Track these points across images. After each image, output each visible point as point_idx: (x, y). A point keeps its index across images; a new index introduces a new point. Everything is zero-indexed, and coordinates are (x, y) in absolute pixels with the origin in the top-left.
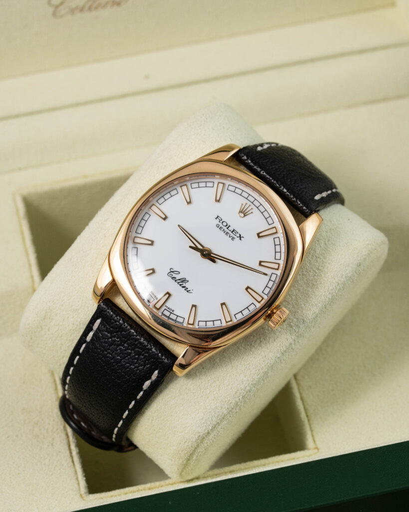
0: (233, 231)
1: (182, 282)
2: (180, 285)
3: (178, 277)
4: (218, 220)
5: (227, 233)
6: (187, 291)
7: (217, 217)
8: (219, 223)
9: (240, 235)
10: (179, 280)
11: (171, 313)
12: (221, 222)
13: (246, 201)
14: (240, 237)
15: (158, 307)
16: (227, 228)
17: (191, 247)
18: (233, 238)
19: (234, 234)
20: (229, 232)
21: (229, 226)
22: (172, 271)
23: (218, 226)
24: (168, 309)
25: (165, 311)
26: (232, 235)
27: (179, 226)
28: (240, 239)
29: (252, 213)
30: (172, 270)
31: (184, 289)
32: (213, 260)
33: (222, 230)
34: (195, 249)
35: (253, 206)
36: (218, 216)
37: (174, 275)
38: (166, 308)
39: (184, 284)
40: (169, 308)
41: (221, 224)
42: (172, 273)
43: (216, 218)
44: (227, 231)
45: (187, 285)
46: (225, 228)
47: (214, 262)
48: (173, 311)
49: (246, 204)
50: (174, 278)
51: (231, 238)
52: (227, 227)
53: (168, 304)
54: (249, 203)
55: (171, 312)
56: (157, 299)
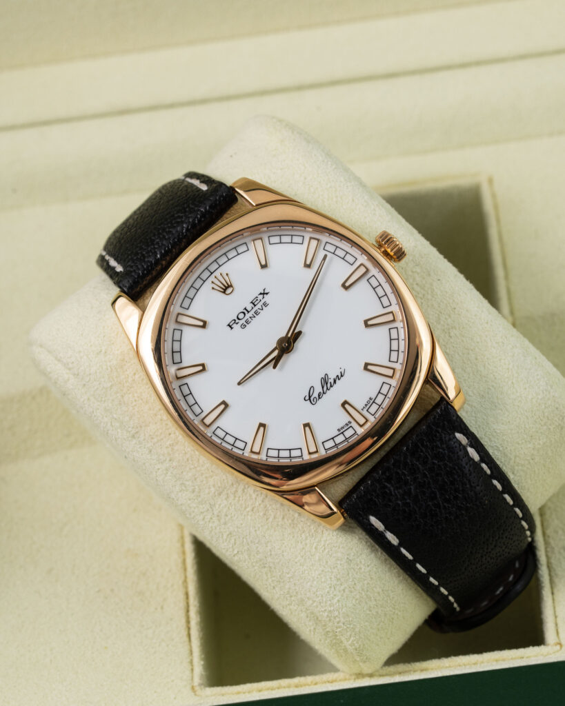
0: (253, 304)
1: (326, 383)
2: (331, 386)
3: (318, 389)
4: (234, 326)
5: (256, 313)
6: (342, 376)
7: (230, 327)
8: (240, 324)
9: (261, 294)
10: (323, 388)
11: (374, 402)
12: (237, 321)
13: (209, 282)
14: (264, 294)
15: (364, 421)
16: (248, 312)
17: (275, 367)
18: (265, 304)
19: (259, 302)
20: (254, 310)
21: (245, 309)
22: (310, 398)
23: (243, 326)
24: (368, 407)
25: (370, 410)
26: (259, 306)
27: (239, 384)
28: (267, 294)
29: (227, 274)
30: (307, 398)
31: (337, 381)
32: (297, 335)
33: (250, 320)
34: (276, 361)
35: (217, 274)
36: (229, 325)
37: (316, 395)
38: (365, 410)
39: (330, 381)
40: (366, 405)
41: (241, 322)
42: (312, 399)
43: (232, 328)
44: (252, 312)
45: (332, 376)
46: (248, 316)
47: (300, 333)
48: (371, 399)
49: (213, 282)
50: (319, 396)
51: (264, 307)
52: (246, 312)
53: (359, 406)
54: (212, 278)
55: (371, 402)
56: (350, 422)
